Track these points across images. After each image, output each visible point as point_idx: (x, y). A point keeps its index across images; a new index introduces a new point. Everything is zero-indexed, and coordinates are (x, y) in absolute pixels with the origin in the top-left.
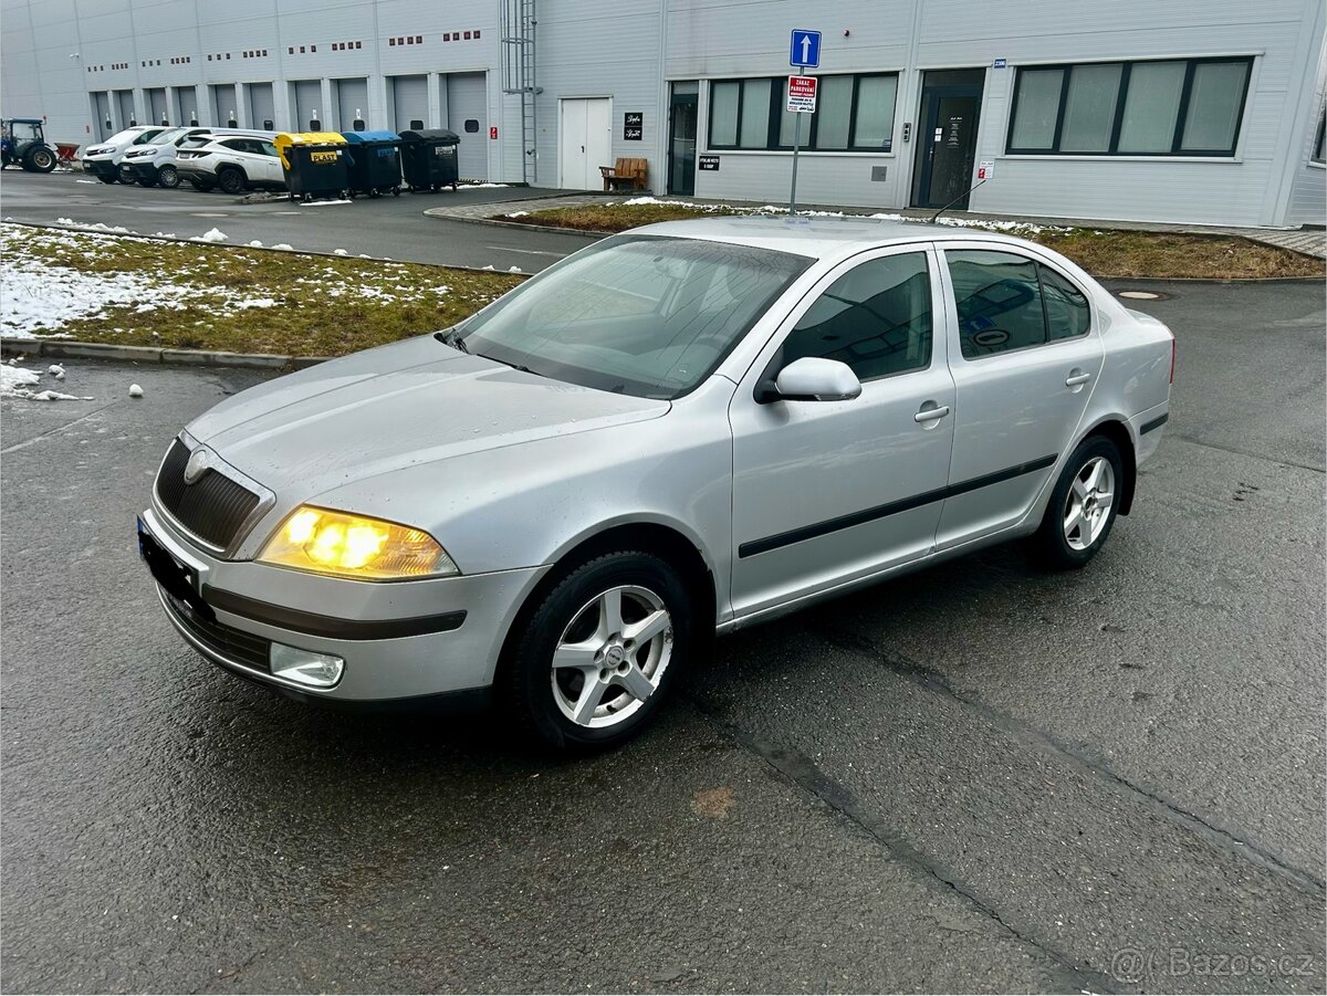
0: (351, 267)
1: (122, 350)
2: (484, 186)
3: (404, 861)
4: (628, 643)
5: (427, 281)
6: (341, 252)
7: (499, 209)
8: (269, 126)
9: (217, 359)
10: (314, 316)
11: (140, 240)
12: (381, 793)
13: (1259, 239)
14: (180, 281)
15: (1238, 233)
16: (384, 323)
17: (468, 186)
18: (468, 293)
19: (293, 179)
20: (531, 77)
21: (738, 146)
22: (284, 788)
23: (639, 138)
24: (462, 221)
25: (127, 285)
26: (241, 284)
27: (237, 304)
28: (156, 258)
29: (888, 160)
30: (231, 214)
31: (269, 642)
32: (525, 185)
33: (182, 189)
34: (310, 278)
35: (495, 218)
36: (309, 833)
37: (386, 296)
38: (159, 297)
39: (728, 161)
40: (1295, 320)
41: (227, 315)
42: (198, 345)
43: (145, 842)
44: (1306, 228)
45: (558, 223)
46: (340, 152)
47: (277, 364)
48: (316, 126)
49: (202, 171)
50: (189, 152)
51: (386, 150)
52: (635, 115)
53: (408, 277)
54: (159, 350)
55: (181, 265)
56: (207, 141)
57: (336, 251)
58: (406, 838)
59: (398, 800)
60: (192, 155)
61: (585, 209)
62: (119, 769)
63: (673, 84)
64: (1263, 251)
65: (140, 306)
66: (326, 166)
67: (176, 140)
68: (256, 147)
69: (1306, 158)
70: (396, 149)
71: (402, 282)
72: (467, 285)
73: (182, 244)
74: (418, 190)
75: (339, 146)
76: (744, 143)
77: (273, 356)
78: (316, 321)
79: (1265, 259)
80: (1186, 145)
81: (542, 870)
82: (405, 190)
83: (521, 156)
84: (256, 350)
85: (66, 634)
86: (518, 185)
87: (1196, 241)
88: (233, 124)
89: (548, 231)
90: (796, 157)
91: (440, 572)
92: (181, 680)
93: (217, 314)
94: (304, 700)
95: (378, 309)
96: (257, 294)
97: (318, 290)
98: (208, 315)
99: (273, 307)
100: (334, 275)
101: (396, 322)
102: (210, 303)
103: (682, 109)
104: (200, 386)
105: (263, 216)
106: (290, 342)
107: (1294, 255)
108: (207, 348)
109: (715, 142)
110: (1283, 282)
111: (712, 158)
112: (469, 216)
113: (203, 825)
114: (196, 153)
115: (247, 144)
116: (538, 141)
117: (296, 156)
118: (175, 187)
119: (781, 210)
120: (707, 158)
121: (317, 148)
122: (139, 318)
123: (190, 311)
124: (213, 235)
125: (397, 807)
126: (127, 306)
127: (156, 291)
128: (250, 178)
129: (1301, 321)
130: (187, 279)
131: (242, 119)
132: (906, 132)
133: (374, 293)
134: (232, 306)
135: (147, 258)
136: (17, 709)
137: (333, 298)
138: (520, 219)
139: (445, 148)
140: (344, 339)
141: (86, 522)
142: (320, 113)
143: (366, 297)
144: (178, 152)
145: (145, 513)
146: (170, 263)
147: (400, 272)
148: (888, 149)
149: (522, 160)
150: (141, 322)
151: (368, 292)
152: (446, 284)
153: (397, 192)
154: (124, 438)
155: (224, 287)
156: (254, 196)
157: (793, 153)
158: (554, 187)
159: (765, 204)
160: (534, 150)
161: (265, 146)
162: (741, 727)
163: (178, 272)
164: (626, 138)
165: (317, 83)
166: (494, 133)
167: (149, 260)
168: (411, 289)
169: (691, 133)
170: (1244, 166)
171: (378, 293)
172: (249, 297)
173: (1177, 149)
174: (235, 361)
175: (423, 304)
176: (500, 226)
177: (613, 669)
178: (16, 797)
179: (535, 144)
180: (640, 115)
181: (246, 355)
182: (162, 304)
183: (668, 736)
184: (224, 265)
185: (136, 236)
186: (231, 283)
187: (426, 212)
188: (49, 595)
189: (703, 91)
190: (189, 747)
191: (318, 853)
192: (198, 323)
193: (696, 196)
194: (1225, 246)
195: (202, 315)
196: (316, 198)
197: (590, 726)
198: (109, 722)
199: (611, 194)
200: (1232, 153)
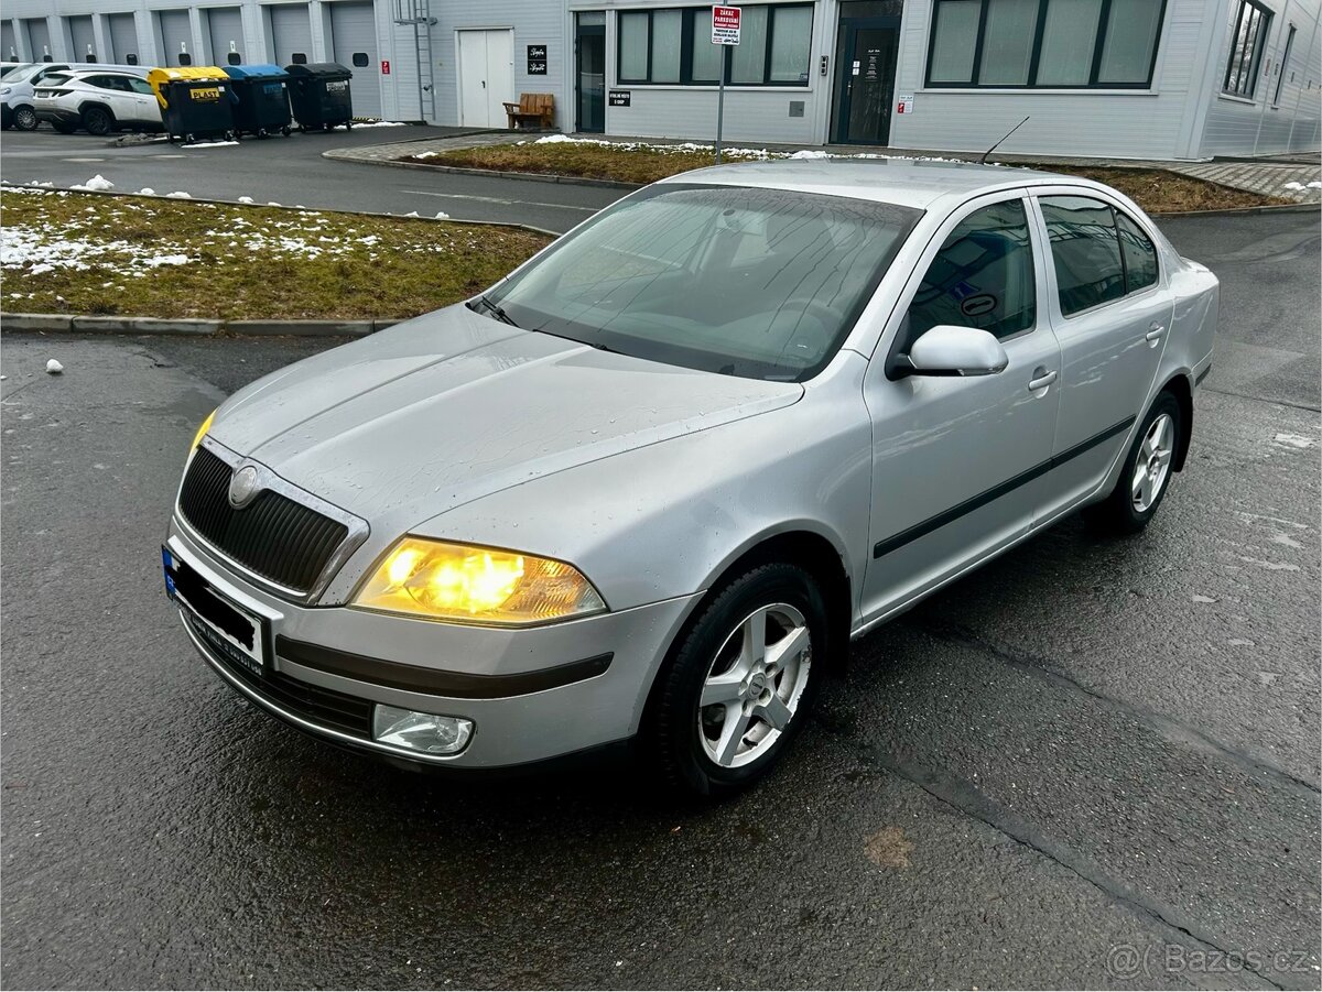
0: (263, 217)
1: (25, 318)
2: (379, 124)
3: (566, 959)
4: (770, 667)
5: (351, 230)
6: (247, 200)
7: (404, 150)
8: (132, 60)
9: (138, 326)
10: (237, 273)
11: (14, 190)
12: (507, 868)
13: (1182, 172)
14: (73, 236)
15: (1161, 166)
16: (318, 279)
17: (362, 125)
18: (400, 243)
19: (171, 119)
20: (424, 6)
21: (649, 81)
22: (390, 871)
23: (544, 72)
24: (367, 163)
25: (14, 243)
26: (144, 237)
27: (146, 261)
28: (37, 210)
29: (807, 95)
30: (107, 158)
31: (373, 704)
32: (423, 123)
33: (41, 131)
34: (221, 230)
35: (402, 159)
36: (441, 932)
37: (311, 248)
38: (54, 256)
39: (639, 96)
40: (1234, 254)
41: (136, 274)
42: (112, 310)
43: (241, 963)
44: (1218, 160)
45: (471, 163)
46: (222, 89)
47: (208, 330)
48: (185, 60)
49: (62, 111)
50: (48, 91)
51: (272, 86)
52: (538, 48)
53: (330, 227)
54: (69, 317)
55: (68, 218)
56: (67, 78)
57: (241, 199)
58: (558, 928)
59: (530, 874)
60: (51, 94)
61: (497, 148)
62: (178, 861)
63: (577, 14)
64: (1188, 184)
65: (34, 266)
66: (208, 104)
67: (31, 77)
68: (123, 83)
69: (1217, 90)
70: (284, 85)
71: (323, 232)
72: (396, 234)
73: (62, 194)
74: (311, 129)
75: (221, 82)
76: (655, 78)
77: (203, 320)
78: (242, 279)
79: (1190, 192)
80: (1102, 78)
81: (731, 956)
82: (295, 130)
83: (417, 92)
84: (181, 314)
85: (58, 681)
86: (415, 123)
87: (1121, 175)
88: (92, 59)
89: (462, 173)
90: (722, 91)
91: (585, 610)
92: (220, 733)
93: (126, 274)
94: (419, 770)
95: (307, 264)
96: (166, 249)
97: (233, 244)
98: (116, 275)
99: (188, 265)
100: (247, 226)
101: (332, 279)
102: (115, 262)
103: (589, 42)
104: (126, 359)
105: (144, 160)
106: (218, 304)
107: (1217, 188)
108: (123, 313)
109: (624, 76)
110: (1210, 215)
111: (623, 93)
112: (373, 157)
113: (308, 932)
114: (56, 92)
115: (112, 81)
116: (434, 77)
117: (173, 93)
118: (33, 129)
119: (702, 147)
120: (617, 93)
121: (197, 84)
122: (36, 280)
123: (94, 271)
124: (97, 183)
125: (532, 885)
126: (19, 267)
127: (49, 249)
128: (117, 118)
129: (1239, 254)
130: (81, 233)
131: (101, 53)
132: (824, 65)
133: (298, 246)
134: (140, 263)
135: (27, 211)
136: (26, 787)
137: (252, 253)
138: (429, 160)
139: (336, 84)
140: (277, 298)
141: (42, 532)
142: (190, 45)
143: (289, 250)
144: (36, 90)
145: (170, 541)
146: (55, 216)
147: (319, 221)
148: (805, 83)
149: (418, 96)
150: (41, 285)
151: (289, 244)
152: (374, 233)
153: (287, 133)
154: (55, 425)
155: (125, 242)
156: (128, 138)
157: (718, 88)
158: (455, 126)
159: (685, 141)
160: (431, 86)
161: (132, 83)
162: (878, 747)
163: (67, 225)
164: (530, 72)
165: (184, 13)
166: (386, 67)
167: (31, 213)
168: (337, 240)
169: (599, 67)
170: (1159, 99)
171: (301, 245)
172: (157, 253)
173: (1094, 82)
174: (159, 328)
175: (354, 257)
176: (409, 168)
177: (754, 700)
178: (60, 912)
179: (432, 80)
180: (544, 48)
181: (171, 320)
182: (59, 263)
183: (805, 766)
184: (118, 216)
185: (9, 186)
186: (133, 237)
187: (324, 154)
188: (24, 631)
189: (610, 22)
190: (256, 824)
191: (461, 957)
192: (106, 285)
193: (607, 133)
194: (1150, 180)
195: (109, 275)
196: (199, 139)
197: (733, 766)
198: (147, 796)
199: (517, 132)
200: (1147, 85)
